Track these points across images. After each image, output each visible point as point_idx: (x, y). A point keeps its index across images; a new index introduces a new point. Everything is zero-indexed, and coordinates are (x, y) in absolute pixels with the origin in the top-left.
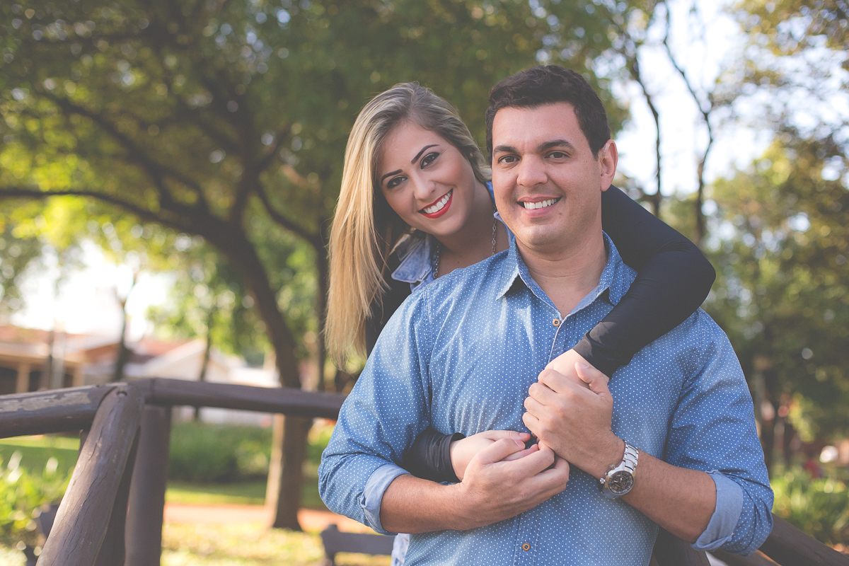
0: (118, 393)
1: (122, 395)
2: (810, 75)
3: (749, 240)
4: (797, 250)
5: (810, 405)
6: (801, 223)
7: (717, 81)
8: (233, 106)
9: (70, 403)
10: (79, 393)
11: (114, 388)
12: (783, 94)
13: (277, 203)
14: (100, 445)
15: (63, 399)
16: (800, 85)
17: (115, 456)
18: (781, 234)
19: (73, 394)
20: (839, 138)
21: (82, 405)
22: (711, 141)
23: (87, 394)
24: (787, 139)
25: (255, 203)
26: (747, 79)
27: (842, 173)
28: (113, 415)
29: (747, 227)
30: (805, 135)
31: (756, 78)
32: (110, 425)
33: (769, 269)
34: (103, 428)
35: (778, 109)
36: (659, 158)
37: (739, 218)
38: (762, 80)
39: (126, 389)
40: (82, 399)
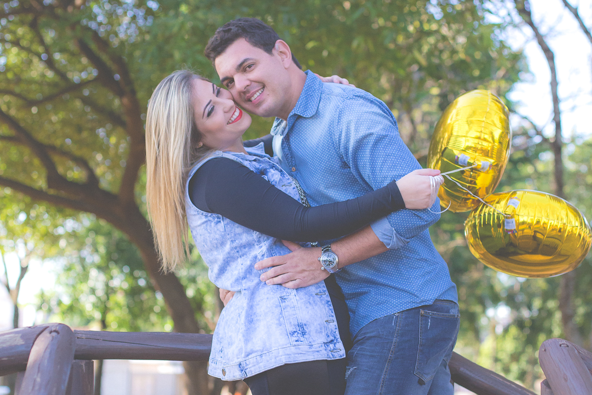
0: (51, 332)
1: (54, 334)
9: (4, 345)
10: (12, 335)
11: (46, 328)
14: (38, 380)
19: (7, 336)
21: (16, 346)
23: (20, 335)
28: (48, 353)
32: (46, 361)
34: (40, 364)
36: (556, 100)
40: (15, 340)
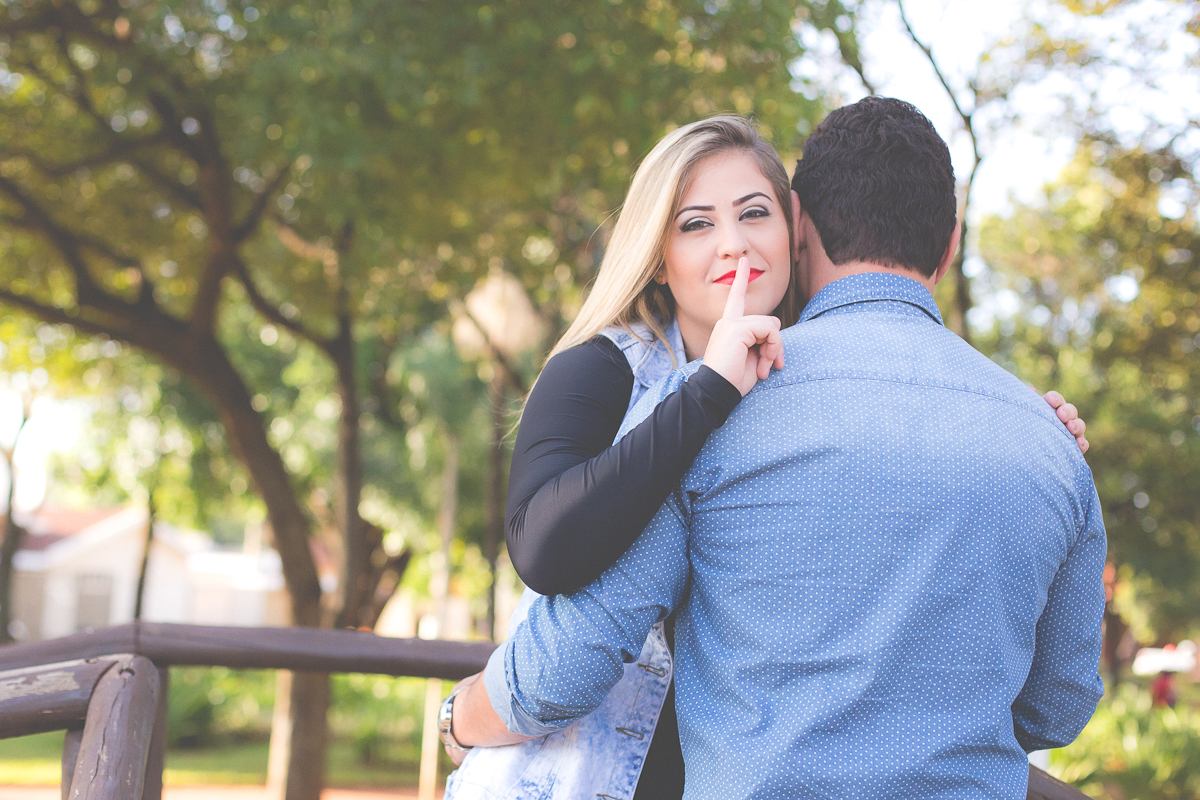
0: (121, 672)
1: (127, 675)
2: (1133, 46)
3: (1040, 316)
4: (1120, 333)
5: (1147, 583)
6: (1125, 288)
7: (984, 58)
8: (191, 127)
9: (47, 690)
10: (59, 674)
11: (114, 664)
12: (1090, 78)
13: (268, 288)
14: (104, 757)
15: (36, 684)
16: (1116, 63)
17: (130, 775)
18: (1092, 307)
19: (51, 675)
20: (1183, 149)
21: (66, 692)
22: (978, 160)
23: (72, 674)
24: (1099, 151)
25: (233, 289)
26: (1031, 56)
27: (1189, 206)
28: (117, 708)
29: (1037, 293)
30: (1129, 142)
31: (1045, 53)
32: (115, 724)
33: (1076, 366)
34: (105, 729)
35: (1082, 102)
37: (1024, 283)
38: (1054, 56)
39: (132, 665)
40: (65, 682)
